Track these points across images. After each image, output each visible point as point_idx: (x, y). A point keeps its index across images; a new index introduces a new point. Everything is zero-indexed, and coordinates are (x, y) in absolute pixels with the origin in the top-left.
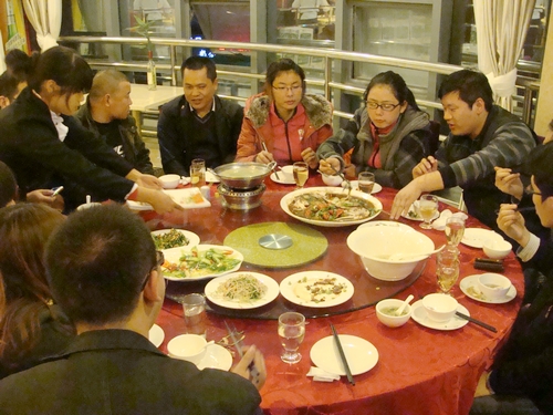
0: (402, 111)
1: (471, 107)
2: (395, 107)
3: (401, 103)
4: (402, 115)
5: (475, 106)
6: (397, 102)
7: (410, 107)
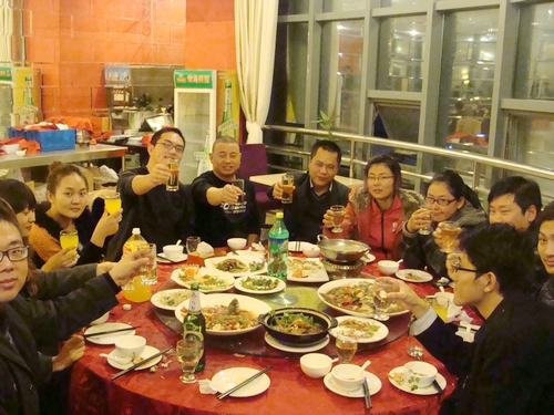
0: (459, 207)
1: (524, 212)
2: (450, 202)
3: (457, 198)
4: (458, 211)
5: (527, 213)
6: (452, 198)
7: (468, 203)
